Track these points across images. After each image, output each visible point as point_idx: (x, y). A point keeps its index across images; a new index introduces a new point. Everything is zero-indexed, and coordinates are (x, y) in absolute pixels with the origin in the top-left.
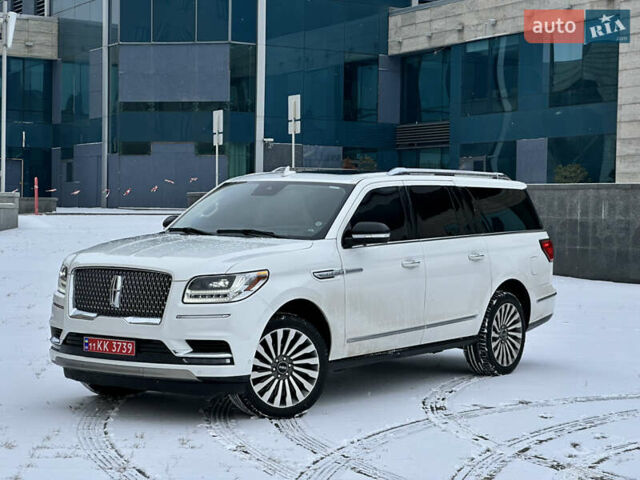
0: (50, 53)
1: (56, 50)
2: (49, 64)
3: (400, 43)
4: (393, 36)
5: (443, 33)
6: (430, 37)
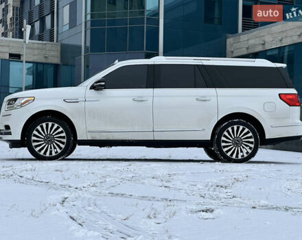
0: (57, 60)
1: (59, 59)
2: (56, 66)
3: (232, 52)
4: (229, 49)
5: (254, 46)
6: (248, 48)
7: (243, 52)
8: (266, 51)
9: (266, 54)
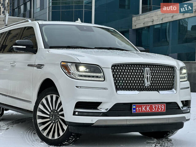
4: (134, 24)
5: (148, 22)
6: (144, 24)
7: (141, 26)
8: (154, 25)
9: (154, 27)
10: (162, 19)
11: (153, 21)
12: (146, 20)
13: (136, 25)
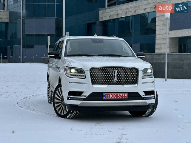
0: (7, 21)
2: (7, 24)
4: (100, 16)
5: (113, 15)
6: (110, 16)
7: (108, 18)
8: (119, 18)
9: (119, 20)
10: (126, 13)
11: (118, 15)
12: (112, 13)
13: (102, 18)
